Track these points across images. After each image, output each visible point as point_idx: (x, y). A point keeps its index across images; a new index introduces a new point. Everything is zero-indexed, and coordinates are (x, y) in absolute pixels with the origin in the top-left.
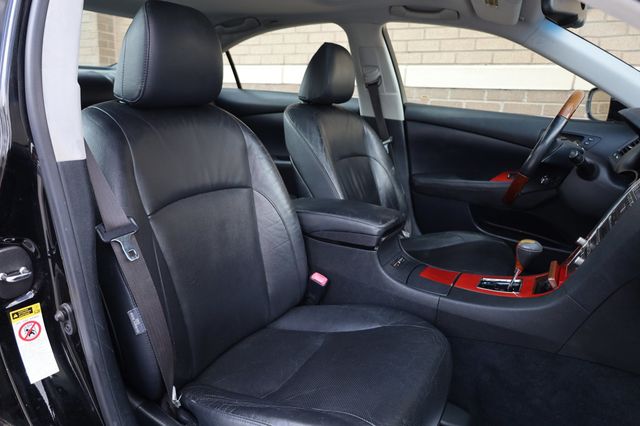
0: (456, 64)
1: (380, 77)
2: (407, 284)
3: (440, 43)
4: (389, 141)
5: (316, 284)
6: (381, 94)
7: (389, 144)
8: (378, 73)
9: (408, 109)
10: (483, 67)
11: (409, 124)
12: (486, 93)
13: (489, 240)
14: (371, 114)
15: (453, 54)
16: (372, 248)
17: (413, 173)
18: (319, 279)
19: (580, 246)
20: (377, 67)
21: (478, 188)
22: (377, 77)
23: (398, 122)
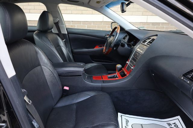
0: (72, 14)
1: (59, 21)
2: (92, 83)
3: (66, 7)
4: (64, 40)
5: (66, 90)
6: (59, 26)
7: (65, 41)
8: (58, 19)
9: (68, 30)
10: (80, 15)
11: (69, 35)
12: (82, 22)
13: (98, 64)
14: (57, 32)
15: (70, 11)
16: (81, 75)
17: (72, 49)
18: (66, 88)
19: (127, 64)
20: (58, 17)
21: (91, 51)
22: (58, 21)
23: (66, 34)
